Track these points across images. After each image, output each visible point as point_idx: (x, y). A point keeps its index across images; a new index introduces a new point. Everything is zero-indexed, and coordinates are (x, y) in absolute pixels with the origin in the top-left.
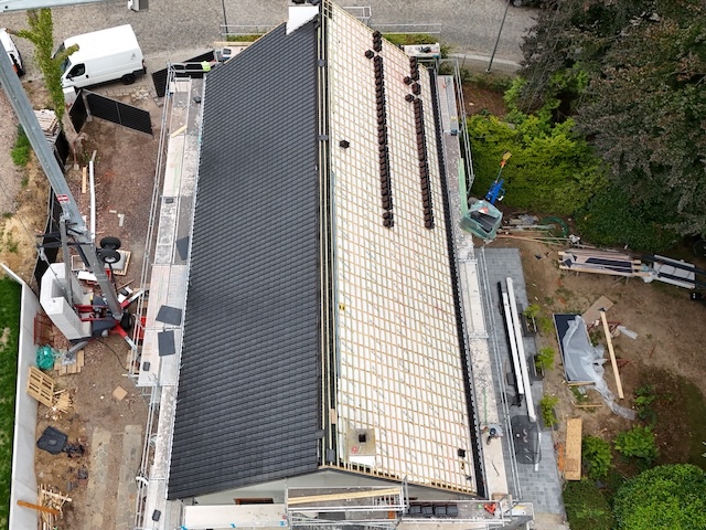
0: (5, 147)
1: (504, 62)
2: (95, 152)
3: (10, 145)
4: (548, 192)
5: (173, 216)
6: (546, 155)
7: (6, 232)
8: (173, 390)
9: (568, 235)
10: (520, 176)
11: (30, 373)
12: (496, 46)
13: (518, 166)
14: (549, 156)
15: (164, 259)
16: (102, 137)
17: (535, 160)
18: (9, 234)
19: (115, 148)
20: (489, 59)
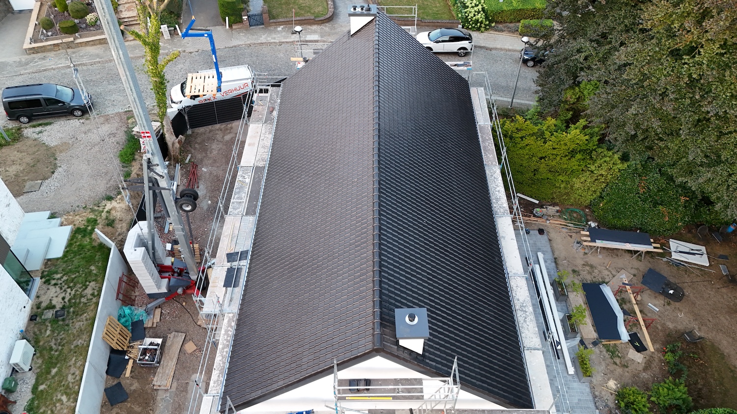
0: (115, 150)
1: (523, 102)
2: (190, 155)
3: (120, 148)
4: (567, 182)
5: (248, 180)
6: (563, 147)
7: (106, 210)
8: (233, 317)
9: (588, 221)
10: (543, 168)
11: (108, 322)
12: (515, 92)
13: (541, 158)
14: (566, 147)
15: (236, 212)
16: (197, 146)
17: (555, 152)
18: (108, 212)
19: (206, 153)
20: (510, 100)
